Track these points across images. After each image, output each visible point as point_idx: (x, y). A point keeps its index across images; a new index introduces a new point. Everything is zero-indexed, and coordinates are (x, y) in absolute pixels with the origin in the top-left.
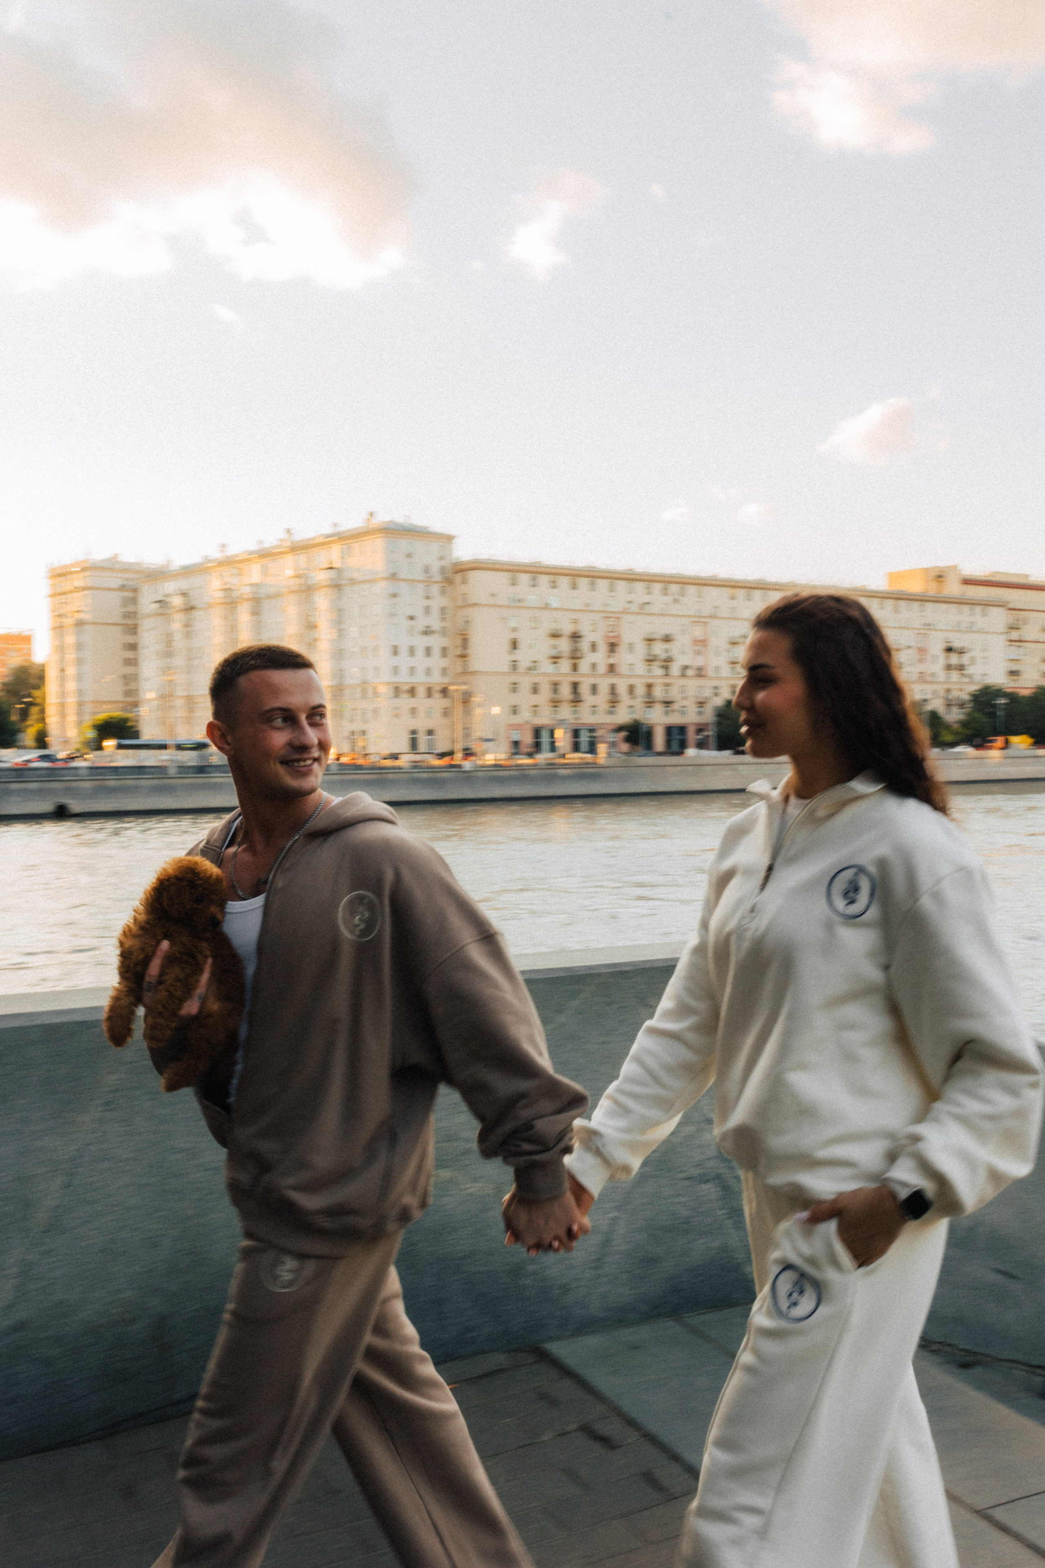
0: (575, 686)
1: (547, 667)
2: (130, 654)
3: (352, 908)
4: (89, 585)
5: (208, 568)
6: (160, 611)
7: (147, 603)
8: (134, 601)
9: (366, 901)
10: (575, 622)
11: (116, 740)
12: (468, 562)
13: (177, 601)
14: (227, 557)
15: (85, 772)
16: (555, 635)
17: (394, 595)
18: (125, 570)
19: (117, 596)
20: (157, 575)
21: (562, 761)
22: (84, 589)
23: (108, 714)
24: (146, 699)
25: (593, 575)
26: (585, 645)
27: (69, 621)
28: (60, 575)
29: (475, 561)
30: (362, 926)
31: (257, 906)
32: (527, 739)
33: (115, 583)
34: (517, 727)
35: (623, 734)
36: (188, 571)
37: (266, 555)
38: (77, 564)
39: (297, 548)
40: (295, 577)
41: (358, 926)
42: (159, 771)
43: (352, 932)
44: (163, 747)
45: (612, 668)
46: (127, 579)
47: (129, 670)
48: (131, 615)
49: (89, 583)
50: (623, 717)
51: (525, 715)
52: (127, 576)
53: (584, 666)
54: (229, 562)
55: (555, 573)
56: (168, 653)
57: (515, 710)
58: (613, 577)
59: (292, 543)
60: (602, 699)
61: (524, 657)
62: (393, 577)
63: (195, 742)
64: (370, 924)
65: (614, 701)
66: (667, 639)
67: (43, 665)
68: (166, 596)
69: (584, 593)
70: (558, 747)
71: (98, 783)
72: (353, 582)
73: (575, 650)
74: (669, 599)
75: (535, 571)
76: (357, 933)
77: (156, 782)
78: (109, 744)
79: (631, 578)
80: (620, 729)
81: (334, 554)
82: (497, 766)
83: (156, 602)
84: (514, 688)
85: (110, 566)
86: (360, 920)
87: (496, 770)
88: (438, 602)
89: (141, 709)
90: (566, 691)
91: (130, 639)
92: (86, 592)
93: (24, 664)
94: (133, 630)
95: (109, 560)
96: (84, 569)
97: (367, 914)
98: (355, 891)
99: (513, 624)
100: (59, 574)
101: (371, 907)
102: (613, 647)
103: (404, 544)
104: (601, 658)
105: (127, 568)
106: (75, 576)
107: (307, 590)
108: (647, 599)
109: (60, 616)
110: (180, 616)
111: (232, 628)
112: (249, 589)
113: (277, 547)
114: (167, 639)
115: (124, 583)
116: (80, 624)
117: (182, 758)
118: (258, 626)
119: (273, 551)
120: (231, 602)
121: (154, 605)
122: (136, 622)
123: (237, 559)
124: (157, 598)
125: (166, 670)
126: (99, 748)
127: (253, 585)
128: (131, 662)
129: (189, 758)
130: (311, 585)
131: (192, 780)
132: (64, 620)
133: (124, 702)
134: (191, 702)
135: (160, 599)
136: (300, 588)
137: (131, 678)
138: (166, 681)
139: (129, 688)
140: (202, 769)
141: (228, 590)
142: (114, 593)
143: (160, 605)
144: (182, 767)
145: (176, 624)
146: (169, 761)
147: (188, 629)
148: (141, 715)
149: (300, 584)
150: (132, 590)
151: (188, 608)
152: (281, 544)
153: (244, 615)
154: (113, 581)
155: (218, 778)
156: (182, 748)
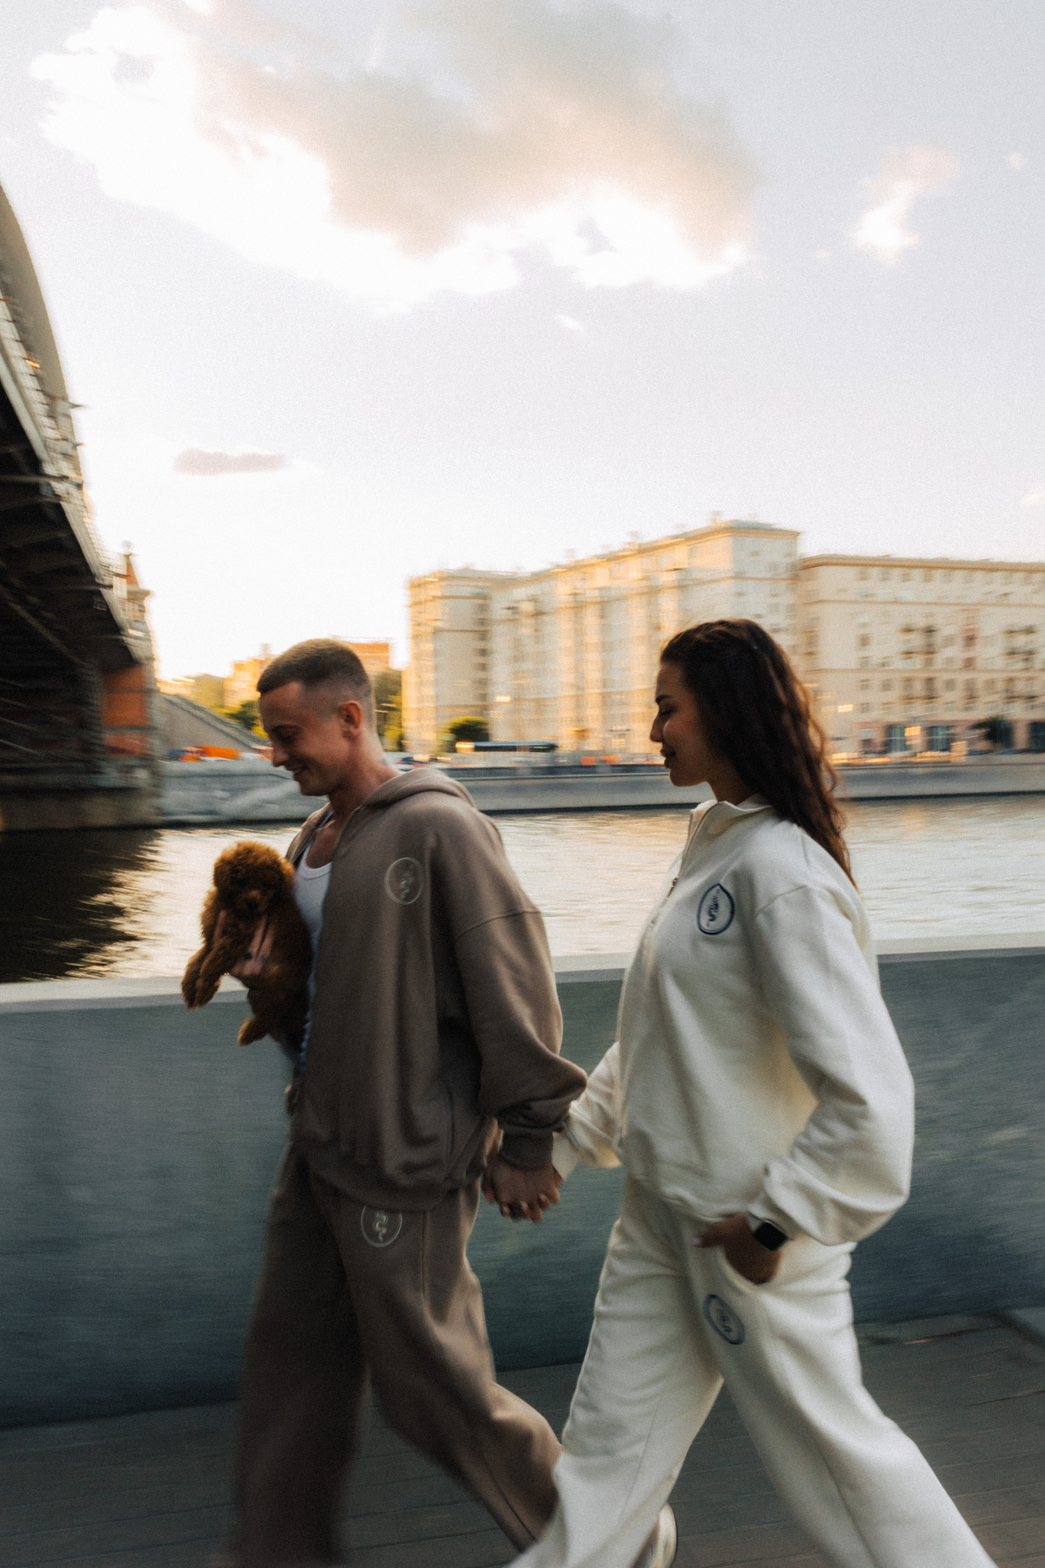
0: (930, 681)
1: (899, 664)
2: (481, 660)
3: (399, 873)
4: (447, 594)
5: (556, 574)
6: (511, 617)
7: (498, 609)
8: (483, 608)
9: (411, 867)
10: (931, 615)
11: (472, 743)
12: (817, 558)
14: (577, 562)
16: (908, 630)
17: (740, 594)
18: (479, 579)
19: (468, 605)
20: (508, 582)
21: (913, 760)
22: (444, 597)
23: (464, 718)
24: (498, 703)
25: (949, 567)
26: (938, 638)
27: (427, 629)
28: (419, 585)
29: (822, 557)
30: (407, 891)
31: (325, 872)
32: (878, 736)
33: (467, 591)
34: (865, 725)
35: (983, 731)
36: (538, 577)
37: (613, 558)
38: (434, 575)
39: (645, 550)
40: (642, 579)
41: (403, 890)
42: (509, 772)
43: (398, 896)
44: (513, 749)
45: (969, 664)
47: (481, 675)
48: (482, 622)
49: (448, 592)
50: (981, 713)
51: (876, 715)
52: (481, 584)
53: (939, 659)
54: (575, 568)
55: (908, 566)
56: (517, 658)
57: (865, 708)
58: (971, 568)
59: (640, 545)
60: (956, 695)
61: (875, 653)
62: (738, 576)
63: (545, 744)
64: (414, 888)
65: (971, 697)
66: (1030, 631)
67: (400, 672)
68: (518, 602)
69: (938, 587)
70: (909, 745)
72: (700, 583)
73: (930, 645)
74: (1030, 588)
75: (886, 564)
76: (403, 896)
77: (509, 782)
78: (465, 746)
79: (989, 568)
80: (979, 725)
81: (680, 556)
82: (848, 766)
83: (509, 609)
84: (865, 685)
85: (464, 576)
86: (406, 884)
87: (847, 770)
88: (786, 599)
89: (490, 712)
90: (919, 688)
91: (481, 645)
92: (446, 601)
93: (385, 671)
94: (484, 636)
95: (464, 569)
96: (442, 579)
97: (412, 879)
98: (401, 858)
99: (865, 619)
100: (417, 585)
101: (415, 874)
102: (970, 640)
103: (750, 542)
104: (954, 652)
105: (479, 577)
106: (432, 586)
107: (652, 592)
108: (1007, 589)
109: (419, 625)
110: (530, 621)
111: (579, 632)
112: (596, 593)
113: (624, 550)
114: (517, 643)
115: (477, 591)
116: (437, 632)
117: (533, 760)
118: (605, 629)
119: (620, 554)
120: (578, 606)
121: (505, 611)
122: (488, 628)
123: (585, 563)
124: (507, 605)
125: (517, 674)
126: (454, 750)
127: (601, 589)
128: (483, 667)
129: (540, 759)
130: (657, 587)
131: (542, 781)
132: (423, 629)
133: (477, 706)
134: (540, 704)
135: (512, 605)
136: (646, 590)
137: (483, 683)
138: (519, 684)
139: (481, 692)
140: (553, 770)
141: (575, 594)
142: (467, 601)
143: (510, 611)
144: (533, 768)
145: (526, 630)
146: (520, 762)
147: (538, 635)
148: (493, 718)
149: (646, 587)
150: (485, 597)
151: (538, 614)
152: (627, 547)
153: (591, 619)
154: (466, 590)
155: (569, 779)
156: (533, 749)
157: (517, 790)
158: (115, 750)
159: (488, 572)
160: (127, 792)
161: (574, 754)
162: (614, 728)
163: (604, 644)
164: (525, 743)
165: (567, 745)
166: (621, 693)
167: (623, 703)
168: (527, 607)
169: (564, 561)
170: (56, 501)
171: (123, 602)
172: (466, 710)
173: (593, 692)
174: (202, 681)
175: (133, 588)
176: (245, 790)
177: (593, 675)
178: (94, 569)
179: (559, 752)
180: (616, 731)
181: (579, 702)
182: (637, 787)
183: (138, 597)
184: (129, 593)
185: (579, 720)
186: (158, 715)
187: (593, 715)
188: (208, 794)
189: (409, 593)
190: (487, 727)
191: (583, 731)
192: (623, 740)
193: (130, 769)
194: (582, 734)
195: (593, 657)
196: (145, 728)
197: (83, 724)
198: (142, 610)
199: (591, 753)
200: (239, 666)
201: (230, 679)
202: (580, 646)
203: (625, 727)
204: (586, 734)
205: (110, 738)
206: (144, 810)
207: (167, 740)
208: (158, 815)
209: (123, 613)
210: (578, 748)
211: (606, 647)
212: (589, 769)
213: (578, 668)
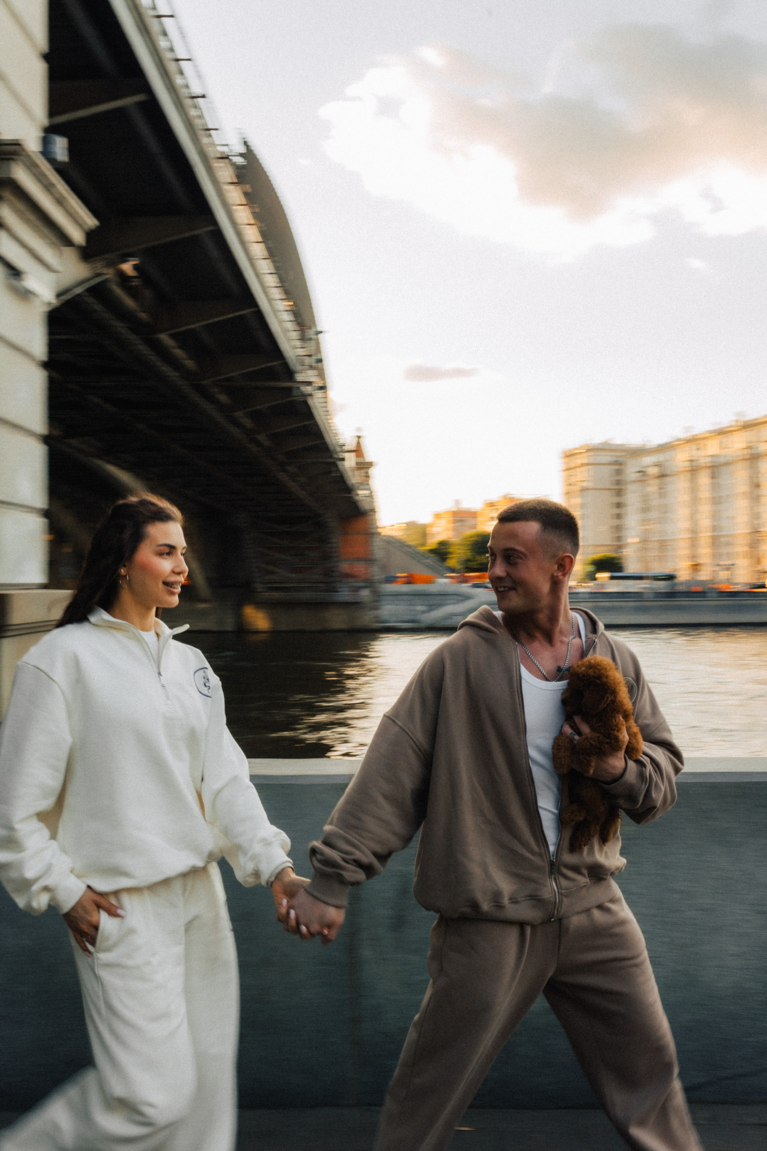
4: (590, 462)
5: (677, 445)
7: (631, 472)
8: (619, 472)
11: (609, 573)
14: (693, 436)
15: (587, 596)
18: (616, 450)
19: (609, 469)
20: (638, 452)
22: (588, 464)
23: (603, 554)
24: (629, 543)
27: (576, 488)
28: (571, 456)
36: (663, 448)
37: (722, 432)
38: (581, 448)
39: (748, 426)
40: (747, 448)
42: (637, 596)
44: (640, 578)
46: (618, 456)
47: (617, 522)
49: (591, 460)
52: (617, 454)
54: (692, 440)
56: (645, 510)
59: (744, 422)
63: (666, 575)
68: (643, 467)
71: (595, 604)
77: (638, 604)
78: (603, 576)
83: (639, 472)
85: (605, 448)
89: (624, 550)
92: (590, 467)
94: (619, 493)
95: (604, 443)
96: (589, 450)
100: (569, 455)
107: (754, 458)
109: (570, 485)
110: (656, 481)
111: (694, 489)
112: (708, 460)
113: (731, 426)
114: (645, 498)
115: (614, 459)
116: (584, 490)
117: (654, 586)
118: (715, 487)
119: (727, 430)
120: (694, 470)
121: (638, 475)
122: (623, 487)
123: (698, 437)
124: (638, 470)
125: (645, 521)
126: (595, 579)
127: (712, 456)
128: (619, 516)
129: (661, 586)
130: (758, 454)
131: (662, 603)
132: (572, 488)
133: (614, 545)
134: (663, 545)
135: (641, 469)
136: (748, 457)
137: (618, 528)
138: (646, 529)
139: (617, 535)
140: (671, 595)
141: (691, 461)
142: (606, 467)
143: (641, 474)
144: (656, 593)
145: (652, 488)
146: (645, 588)
147: (662, 493)
148: (625, 555)
149: (748, 454)
150: (620, 464)
151: (662, 476)
152: (733, 424)
153: (704, 480)
154: (606, 458)
155: (684, 602)
156: (656, 578)
157: (644, 610)
158: (348, 576)
159: (622, 445)
160: (355, 605)
161: (688, 583)
162: (722, 563)
163: (714, 498)
164: (648, 573)
165: (684, 575)
166: (727, 536)
167: (728, 544)
168: (653, 471)
169: (682, 435)
170: (304, 399)
171: (353, 469)
172: (606, 548)
173: (705, 536)
174: (411, 526)
175: (360, 460)
176: (441, 605)
177: (705, 522)
178: (331, 448)
179: (676, 581)
180: (722, 565)
181: (694, 542)
182: (741, 608)
183: (364, 466)
184: (357, 463)
185: (693, 557)
186: (378, 551)
187: (705, 553)
188: (412, 608)
189: (562, 461)
190: (620, 561)
191: (696, 565)
192: (729, 572)
193: (358, 589)
194: (696, 567)
195: (705, 509)
196: (369, 560)
197: (326, 557)
198: (368, 476)
199: (703, 582)
200: (438, 516)
201: (431, 525)
202: (695, 501)
203: (729, 562)
204: (699, 567)
205: (345, 567)
206: (367, 618)
207: (384, 568)
208: (377, 622)
209: (354, 478)
210: (693, 578)
211: (716, 501)
212: (702, 594)
213: (693, 517)
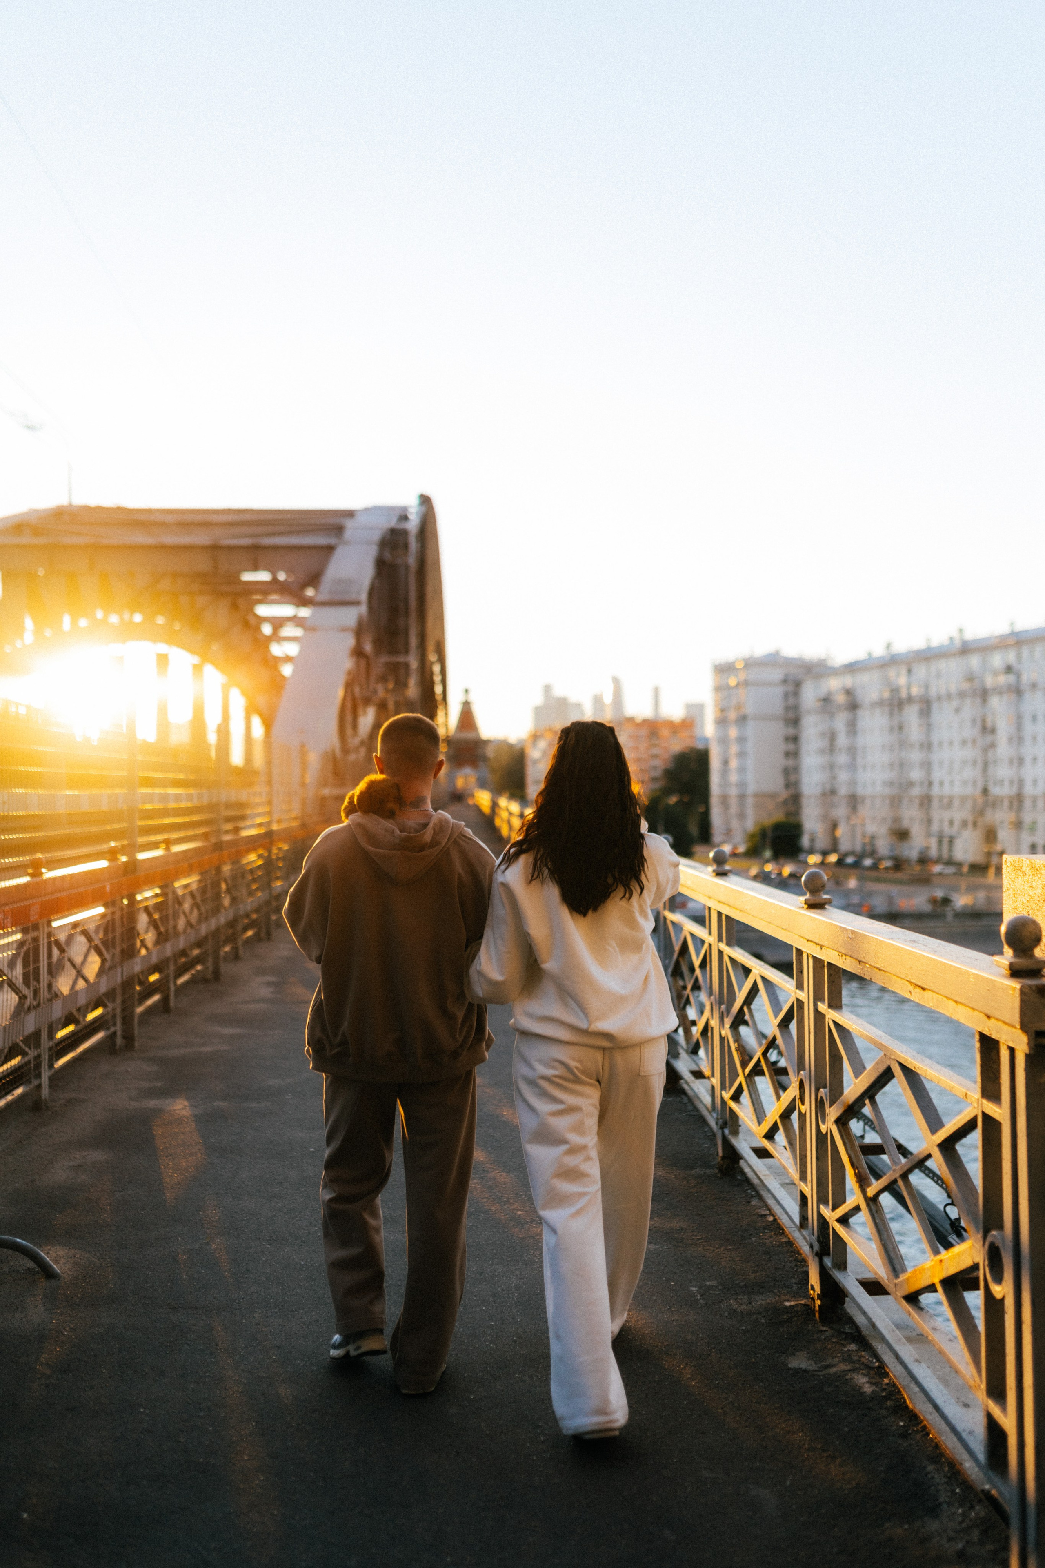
2: (791, 747)
4: (752, 681)
6: (824, 708)
7: (810, 695)
8: (794, 695)
13: (841, 699)
18: (788, 665)
19: (779, 691)
20: (818, 670)
27: (732, 715)
28: (724, 671)
33: (778, 678)
36: (852, 668)
38: (741, 660)
46: (790, 673)
47: (791, 762)
48: (794, 708)
49: (753, 679)
52: (789, 670)
56: (831, 747)
68: (827, 692)
83: (820, 699)
85: (773, 660)
91: (791, 731)
94: (795, 723)
95: (770, 655)
96: (747, 665)
100: (723, 669)
105: (789, 662)
106: (737, 672)
109: (722, 710)
110: (844, 713)
111: (898, 727)
114: (830, 735)
115: (788, 677)
116: (742, 718)
120: (895, 703)
121: (817, 702)
122: (799, 716)
124: (820, 695)
125: (829, 766)
128: (793, 755)
132: (726, 714)
135: (824, 696)
136: (972, 691)
137: (792, 771)
141: (894, 690)
142: (775, 687)
143: (824, 702)
145: (840, 722)
147: (853, 728)
149: (970, 688)
150: (796, 684)
151: (853, 707)
153: (911, 716)
154: (775, 676)
159: (796, 658)
163: (926, 743)
166: (946, 796)
167: (948, 808)
177: (914, 775)
189: (714, 678)
191: (902, 833)
194: (901, 836)
195: (914, 757)
202: (901, 743)
204: (905, 836)
